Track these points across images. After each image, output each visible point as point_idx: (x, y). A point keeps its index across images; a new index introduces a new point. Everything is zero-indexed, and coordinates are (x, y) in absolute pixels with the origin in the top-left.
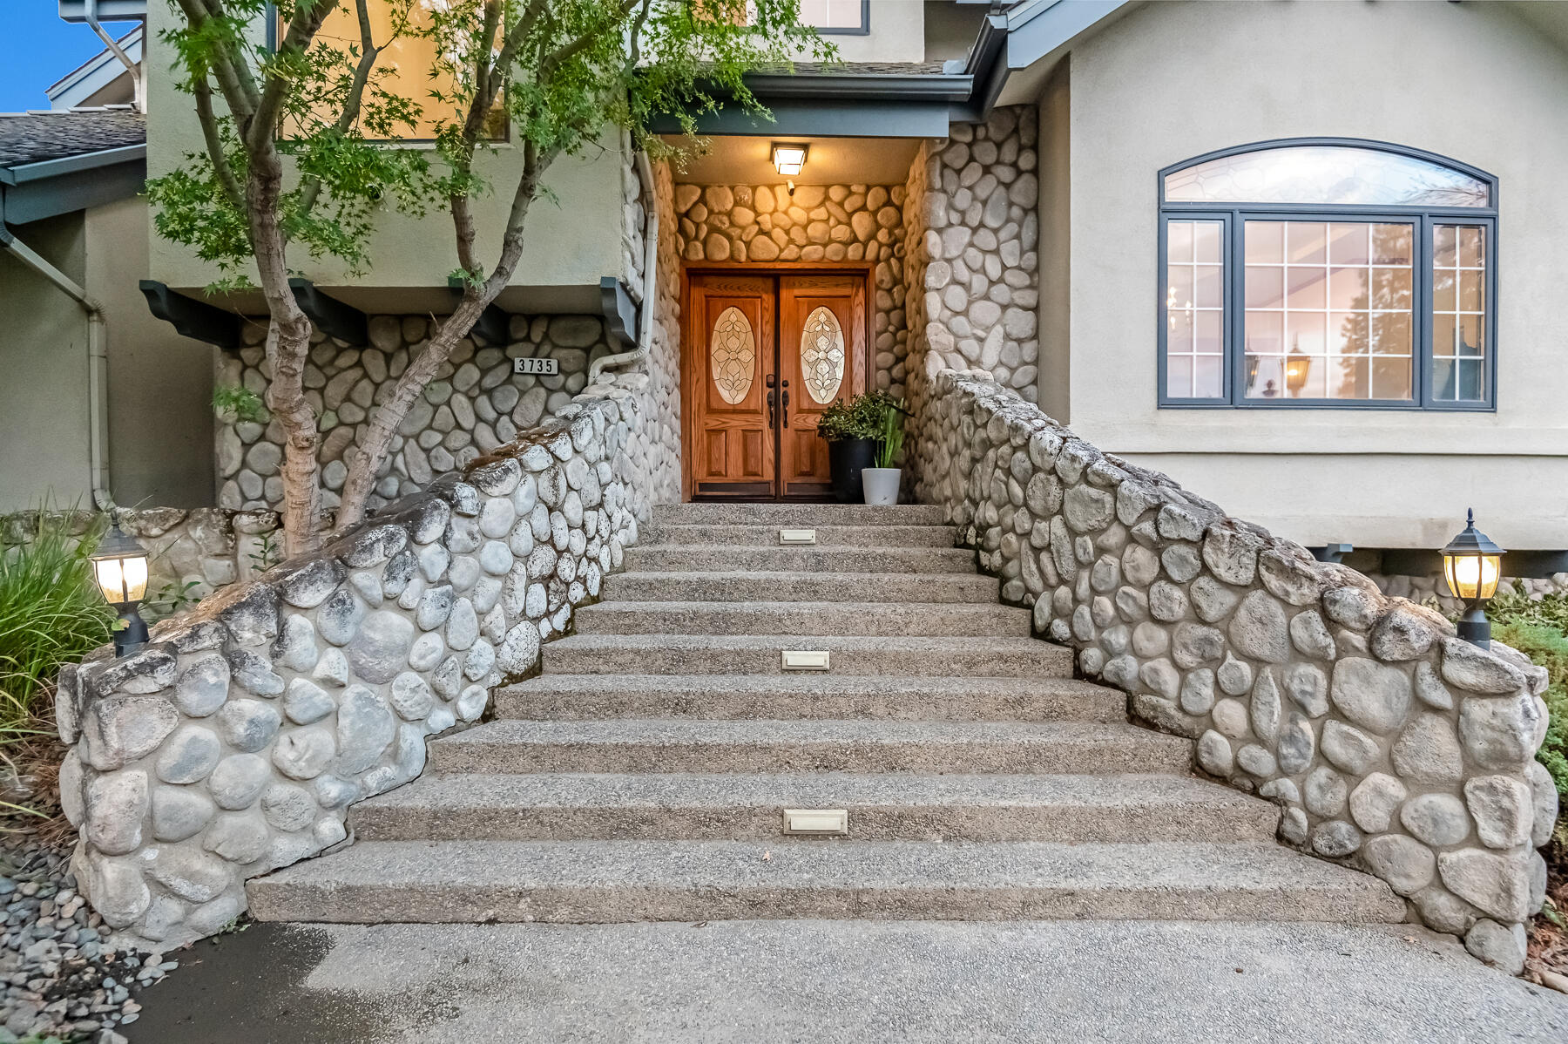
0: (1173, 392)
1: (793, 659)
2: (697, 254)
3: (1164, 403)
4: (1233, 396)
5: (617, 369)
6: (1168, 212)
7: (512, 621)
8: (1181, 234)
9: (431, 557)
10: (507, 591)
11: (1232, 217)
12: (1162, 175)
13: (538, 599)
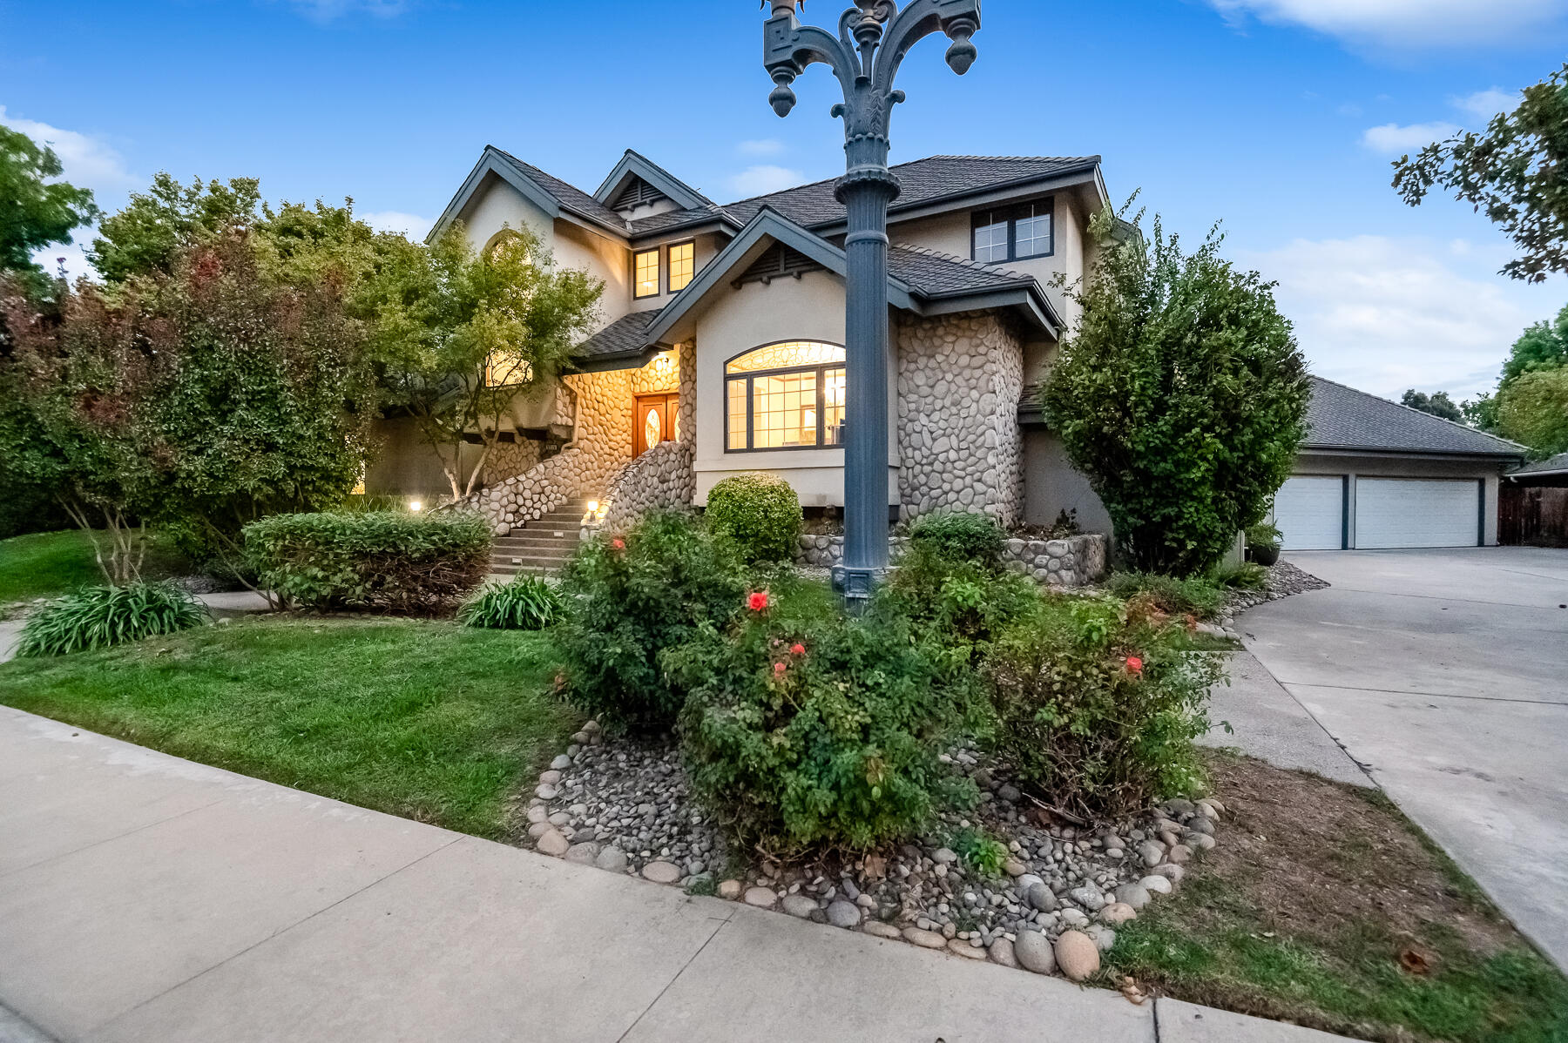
0: (732, 446)
1: (556, 534)
2: (637, 390)
3: (727, 451)
4: (750, 448)
5: (569, 448)
6: (728, 378)
7: (499, 522)
8: (732, 384)
9: (475, 505)
10: (498, 514)
11: (750, 377)
12: (726, 363)
13: (510, 517)
